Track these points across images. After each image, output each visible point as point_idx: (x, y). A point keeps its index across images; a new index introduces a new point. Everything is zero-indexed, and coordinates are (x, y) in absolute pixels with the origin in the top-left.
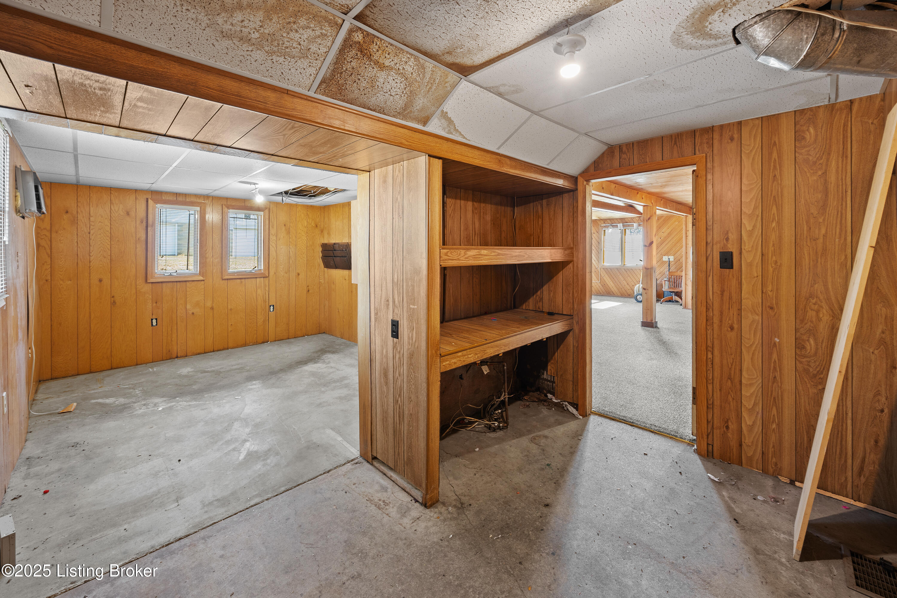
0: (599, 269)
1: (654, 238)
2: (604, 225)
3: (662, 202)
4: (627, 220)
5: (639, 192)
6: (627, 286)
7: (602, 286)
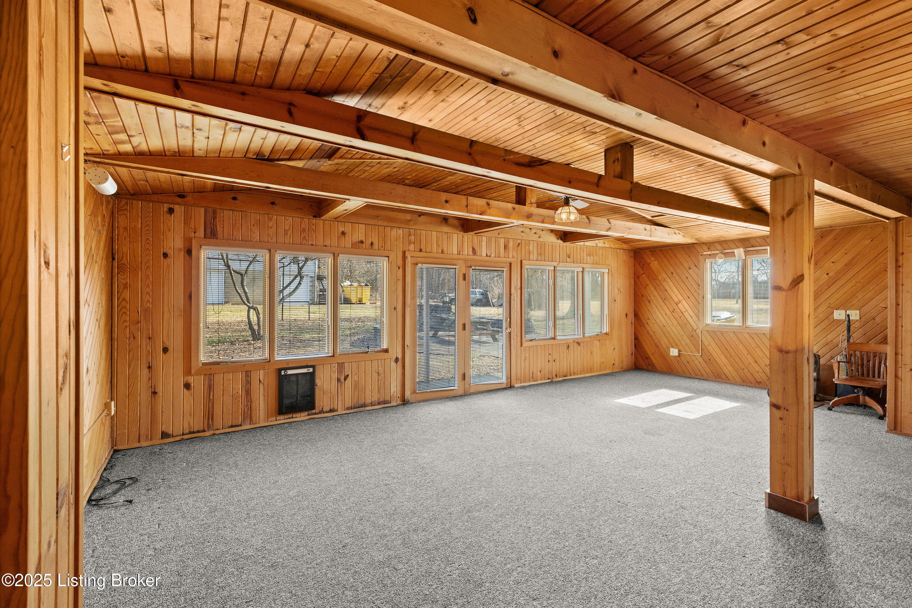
0: (699, 332)
1: (806, 265)
2: (709, 253)
3: (832, 169)
4: (753, 242)
5: (750, 122)
6: (754, 365)
7: (706, 362)
